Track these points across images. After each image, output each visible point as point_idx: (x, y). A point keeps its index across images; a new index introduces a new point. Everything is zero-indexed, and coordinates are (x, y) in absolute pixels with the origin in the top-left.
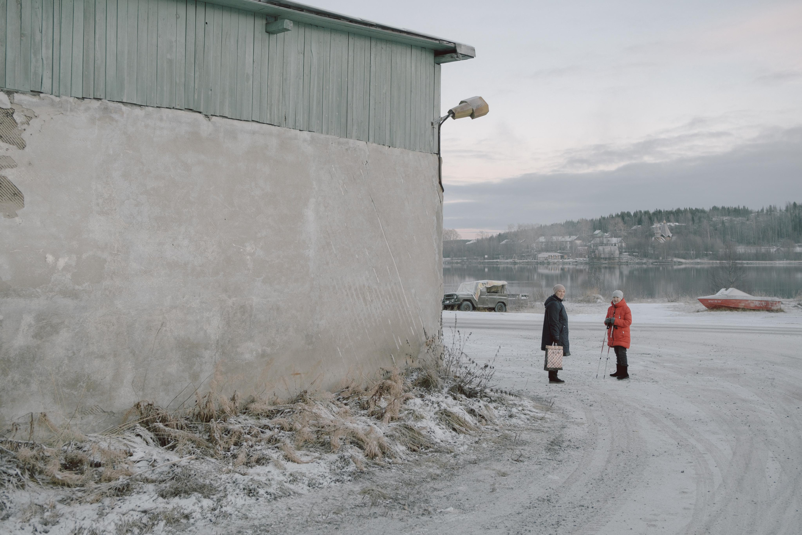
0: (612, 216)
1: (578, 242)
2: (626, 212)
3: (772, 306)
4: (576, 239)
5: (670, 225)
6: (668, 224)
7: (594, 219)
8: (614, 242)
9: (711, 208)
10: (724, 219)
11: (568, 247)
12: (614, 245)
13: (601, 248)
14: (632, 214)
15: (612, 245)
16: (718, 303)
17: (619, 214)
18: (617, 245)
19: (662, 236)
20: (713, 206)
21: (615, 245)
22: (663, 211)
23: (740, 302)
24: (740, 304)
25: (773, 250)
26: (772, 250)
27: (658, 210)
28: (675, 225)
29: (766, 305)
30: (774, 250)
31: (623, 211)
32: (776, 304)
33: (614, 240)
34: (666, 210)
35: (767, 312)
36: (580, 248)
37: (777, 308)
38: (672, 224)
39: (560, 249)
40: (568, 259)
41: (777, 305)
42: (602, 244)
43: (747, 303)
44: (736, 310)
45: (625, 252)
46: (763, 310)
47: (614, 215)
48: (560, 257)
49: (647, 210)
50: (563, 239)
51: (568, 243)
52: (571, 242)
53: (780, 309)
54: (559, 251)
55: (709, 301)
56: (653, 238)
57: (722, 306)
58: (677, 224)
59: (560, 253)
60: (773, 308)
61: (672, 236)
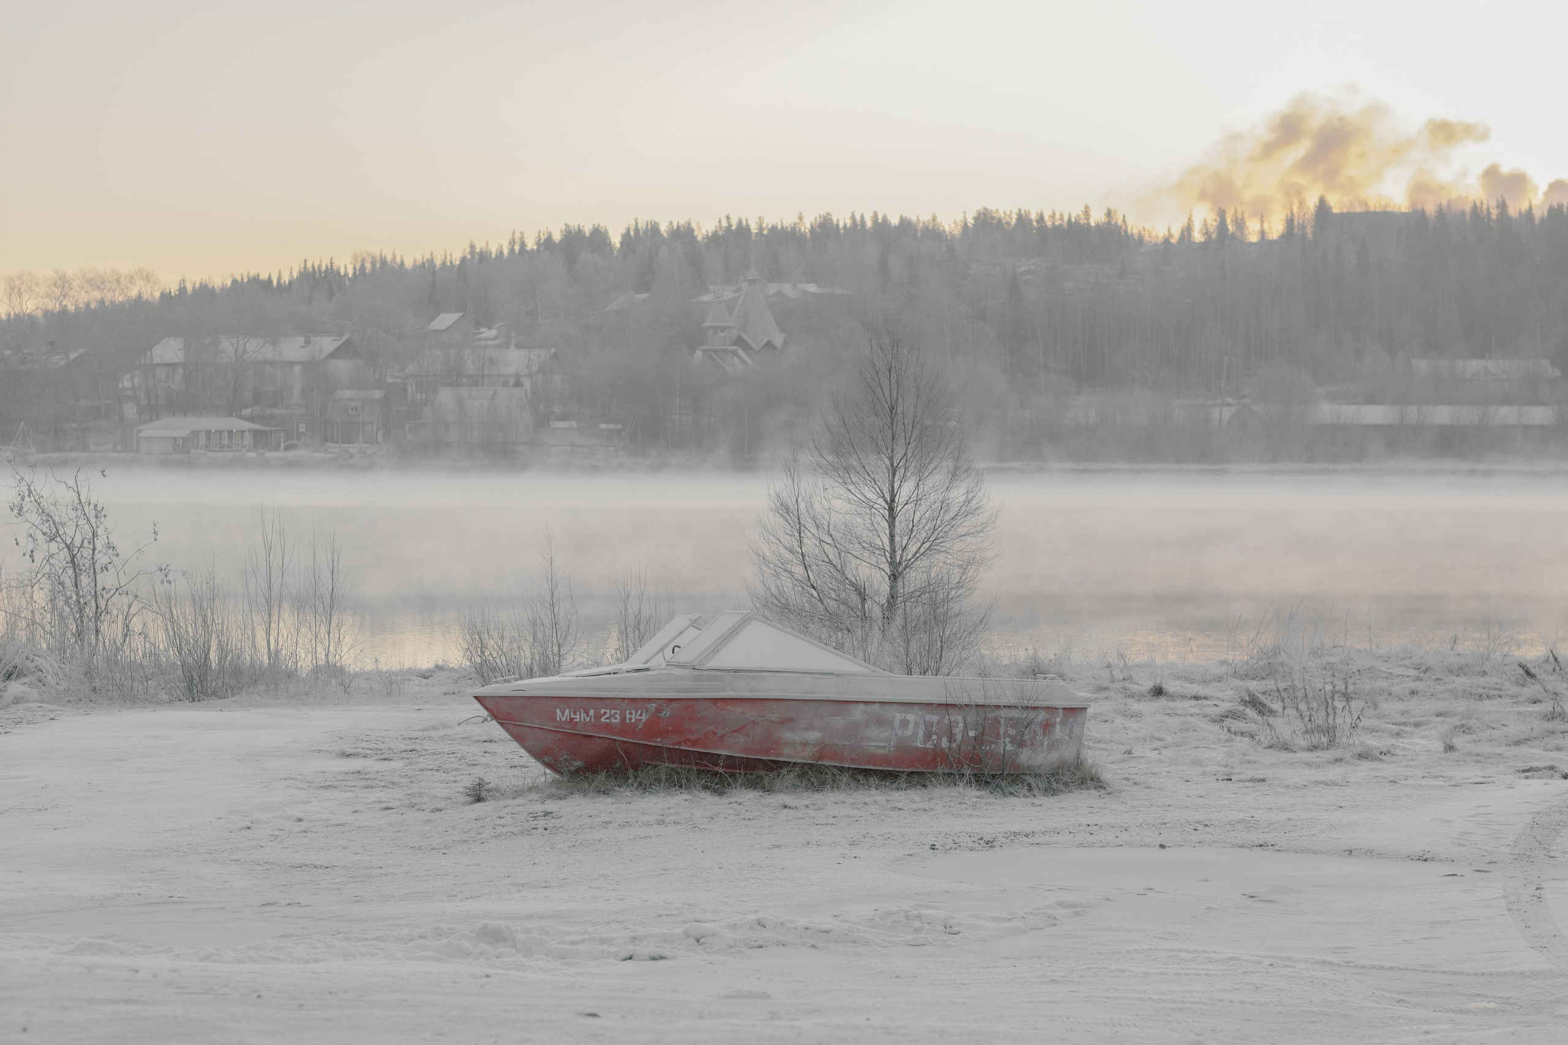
0: (523, 245)
1: (343, 367)
2: (587, 230)
3: (1021, 744)
4: (334, 355)
5: (780, 293)
6: (773, 288)
7: (438, 262)
8: (511, 370)
9: (971, 221)
10: (1021, 270)
11: (297, 389)
12: (512, 381)
13: (446, 396)
14: (616, 240)
15: (505, 384)
16: (626, 728)
17: (557, 237)
18: (527, 383)
19: (739, 341)
20: (980, 207)
21: (518, 384)
22: (754, 228)
23: (785, 722)
24: (788, 735)
25: (1223, 414)
26: (1215, 414)
27: (734, 222)
28: (805, 292)
29: (979, 740)
30: (1227, 413)
31: (574, 224)
32: (1047, 727)
33: (514, 360)
34: (769, 222)
35: (973, 794)
36: (348, 394)
37: (1054, 757)
38: (787, 289)
39: (257, 400)
40: (286, 449)
41: (1058, 732)
42: (454, 376)
43: (839, 722)
44: (755, 784)
45: (564, 417)
46: (951, 778)
47: (531, 245)
48: (248, 440)
49: (682, 222)
50: (269, 352)
51: (297, 368)
52: (310, 366)
53: (1078, 765)
54: (247, 412)
55: (563, 715)
56: (699, 354)
57: (656, 753)
58: (812, 288)
59: (252, 419)
60: (1025, 757)
61: (785, 343)
